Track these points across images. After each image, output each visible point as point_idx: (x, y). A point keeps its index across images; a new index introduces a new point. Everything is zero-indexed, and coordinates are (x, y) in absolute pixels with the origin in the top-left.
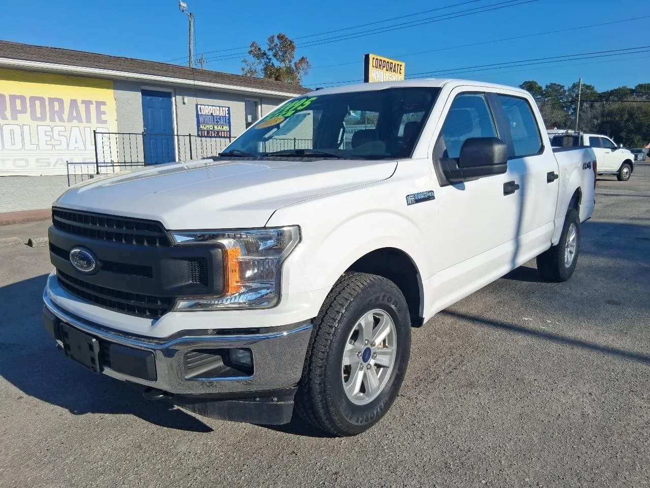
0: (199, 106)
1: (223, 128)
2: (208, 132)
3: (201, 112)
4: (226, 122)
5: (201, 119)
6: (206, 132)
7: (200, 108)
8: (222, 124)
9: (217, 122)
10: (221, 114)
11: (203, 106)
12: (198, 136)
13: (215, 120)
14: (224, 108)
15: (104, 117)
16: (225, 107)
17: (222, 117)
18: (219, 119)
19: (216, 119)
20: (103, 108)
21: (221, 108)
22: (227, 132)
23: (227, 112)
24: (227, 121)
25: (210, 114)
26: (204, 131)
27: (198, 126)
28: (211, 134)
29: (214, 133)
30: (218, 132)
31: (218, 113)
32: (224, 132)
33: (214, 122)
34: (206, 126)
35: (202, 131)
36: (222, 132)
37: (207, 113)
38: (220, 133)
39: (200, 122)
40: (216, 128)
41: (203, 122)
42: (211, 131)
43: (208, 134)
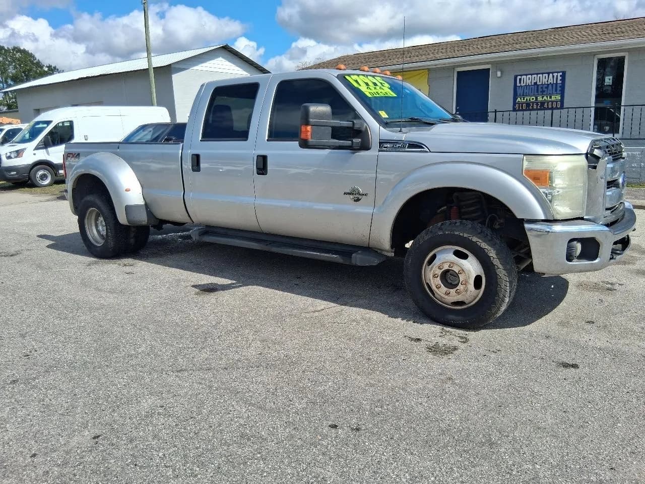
0: (519, 77)
1: (551, 98)
2: (528, 105)
3: (520, 82)
4: (556, 90)
5: (519, 91)
6: (525, 105)
7: (520, 79)
8: (550, 94)
9: (543, 91)
10: (551, 81)
11: (525, 77)
12: (514, 110)
13: (540, 90)
14: (555, 75)
16: (558, 72)
17: (550, 86)
18: (546, 88)
19: (542, 88)
21: (551, 75)
22: (557, 102)
23: (559, 78)
24: (559, 89)
25: (533, 84)
26: (522, 104)
27: (515, 99)
28: (533, 107)
29: (537, 105)
30: (543, 103)
31: (545, 81)
32: (552, 102)
33: (537, 92)
34: (525, 98)
35: (519, 104)
36: (548, 103)
37: (529, 82)
38: (546, 104)
39: (518, 94)
40: (540, 98)
41: (522, 94)
42: (533, 103)
43: (528, 107)
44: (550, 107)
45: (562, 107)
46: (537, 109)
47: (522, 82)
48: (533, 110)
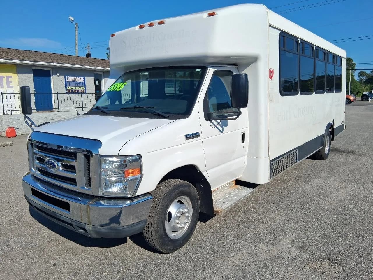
1: (81, 88)
2: (72, 91)
3: (67, 80)
5: (68, 84)
6: (70, 91)
7: (67, 78)
8: (80, 86)
9: (77, 85)
10: (80, 81)
12: (66, 93)
15: (11, 84)
16: (82, 77)
17: (80, 83)
18: (78, 83)
19: (77, 83)
20: (10, 80)
21: (80, 78)
23: (83, 80)
24: (83, 84)
25: (73, 81)
26: (70, 90)
27: (66, 87)
28: (74, 92)
29: (76, 91)
30: (78, 90)
32: (82, 90)
33: (75, 85)
34: (71, 87)
35: (68, 90)
36: (80, 90)
37: (71, 80)
38: (79, 91)
39: (67, 85)
40: (77, 88)
41: (69, 85)
42: (74, 90)
43: (72, 92)
44: (81, 92)
45: (85, 93)
46: (76, 93)
47: (68, 79)
48: (74, 93)
